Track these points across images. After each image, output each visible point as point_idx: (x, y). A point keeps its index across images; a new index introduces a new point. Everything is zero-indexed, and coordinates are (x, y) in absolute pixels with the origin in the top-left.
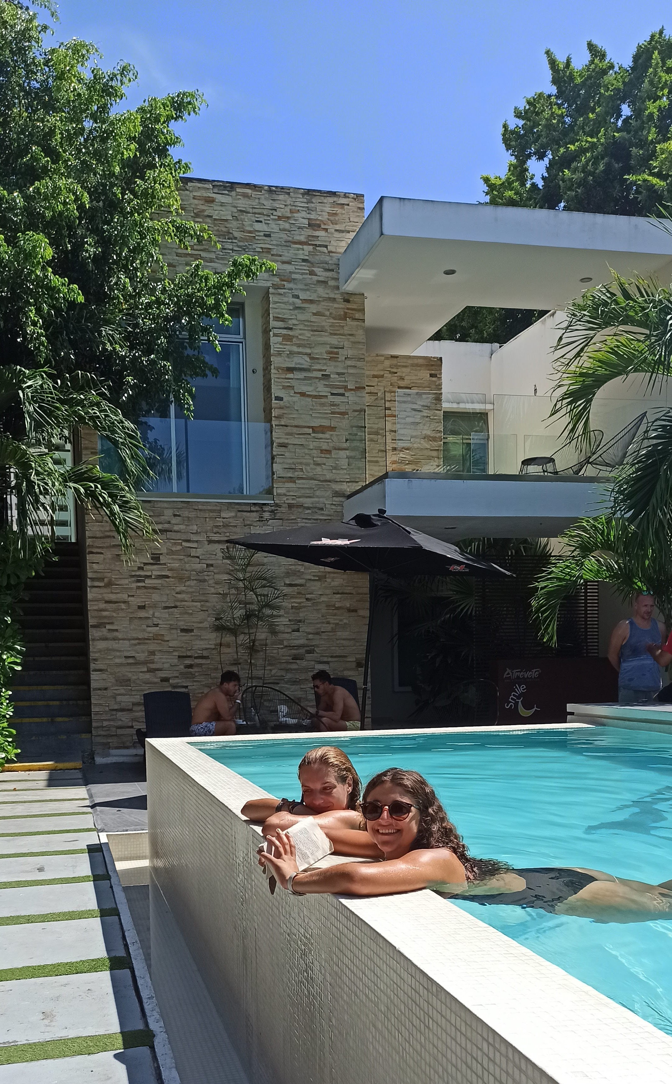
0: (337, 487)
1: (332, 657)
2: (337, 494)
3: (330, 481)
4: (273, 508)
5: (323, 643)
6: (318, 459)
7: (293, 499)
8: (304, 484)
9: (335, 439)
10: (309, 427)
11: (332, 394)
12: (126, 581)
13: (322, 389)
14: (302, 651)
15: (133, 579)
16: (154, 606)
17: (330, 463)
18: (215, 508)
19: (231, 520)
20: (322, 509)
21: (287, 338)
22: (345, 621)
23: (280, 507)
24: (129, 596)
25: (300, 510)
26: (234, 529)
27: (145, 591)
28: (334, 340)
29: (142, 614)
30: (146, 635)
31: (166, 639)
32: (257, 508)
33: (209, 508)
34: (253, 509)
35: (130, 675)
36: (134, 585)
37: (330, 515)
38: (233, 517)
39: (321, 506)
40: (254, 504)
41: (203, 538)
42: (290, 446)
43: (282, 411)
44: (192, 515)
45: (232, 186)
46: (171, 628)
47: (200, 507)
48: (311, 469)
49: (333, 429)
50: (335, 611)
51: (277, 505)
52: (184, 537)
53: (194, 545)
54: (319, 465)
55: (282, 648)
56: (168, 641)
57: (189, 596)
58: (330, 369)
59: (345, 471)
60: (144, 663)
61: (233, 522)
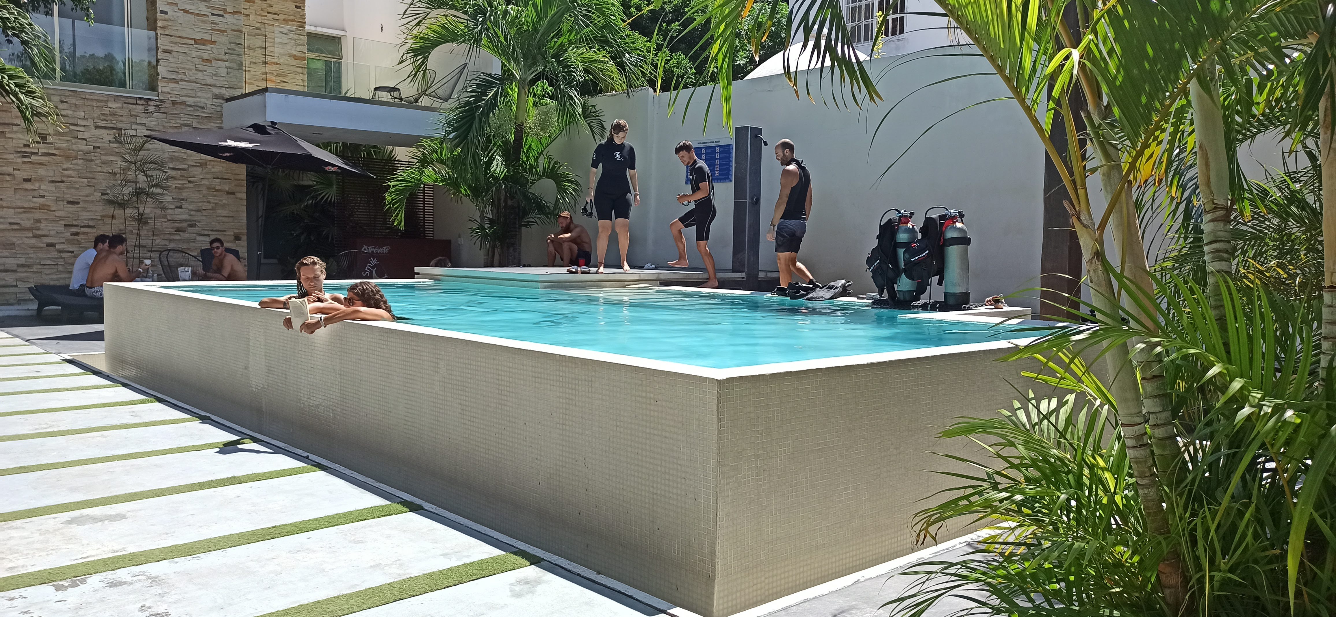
0: (217, 91)
2: (217, 96)
3: (210, 85)
4: (158, 103)
5: (204, 218)
6: (200, 66)
7: (176, 97)
8: (186, 85)
9: (215, 51)
10: (191, 39)
11: (213, 14)
12: (12, 156)
13: (203, 9)
14: (185, 225)
15: (19, 155)
16: (40, 180)
17: (210, 70)
18: (102, 98)
19: (117, 110)
20: (203, 108)
22: (224, 201)
23: (164, 102)
24: (14, 169)
25: (183, 107)
26: (121, 118)
27: (32, 165)
29: (28, 186)
30: (32, 205)
31: (52, 209)
32: (143, 102)
33: (96, 98)
34: (139, 102)
35: (14, 240)
36: (20, 160)
37: (210, 114)
38: (119, 108)
39: (202, 105)
40: (140, 98)
41: (90, 123)
42: (174, 53)
43: (166, 23)
44: (79, 102)
46: (58, 200)
47: (87, 97)
48: (193, 74)
49: (213, 43)
50: (215, 193)
51: (161, 101)
52: (71, 121)
53: (82, 129)
54: (200, 71)
55: (165, 222)
56: (54, 211)
57: (76, 173)
59: (224, 79)
60: (30, 229)
61: (119, 112)
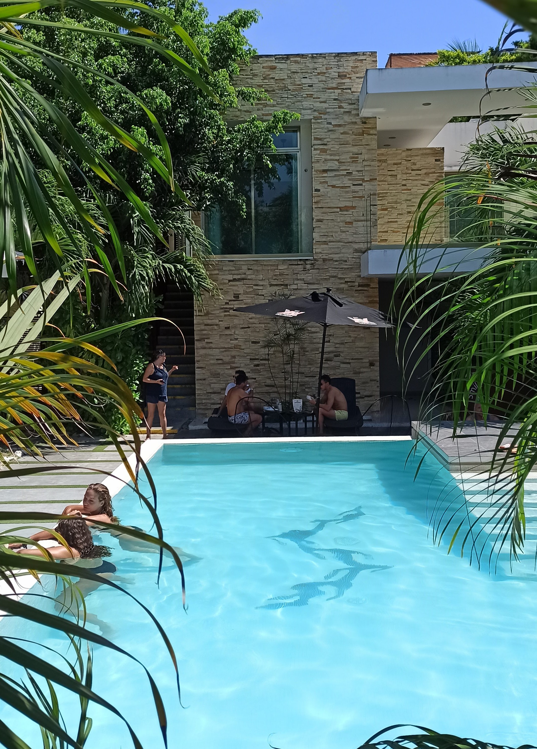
0: (356, 246)
1: (352, 359)
2: (356, 251)
3: (351, 242)
4: (312, 262)
5: (346, 350)
6: (343, 228)
7: (326, 255)
8: (333, 245)
9: (355, 214)
10: (337, 208)
11: (354, 185)
12: (218, 312)
13: (347, 182)
14: (332, 355)
15: (222, 310)
16: (235, 327)
17: (352, 230)
18: (274, 263)
19: (284, 271)
20: (346, 261)
21: (324, 151)
22: (361, 335)
23: (317, 261)
24: (219, 321)
25: (331, 262)
26: (287, 277)
27: (230, 317)
28: (355, 150)
29: (228, 332)
30: (230, 346)
31: (243, 348)
32: (302, 262)
33: (270, 263)
34: (299, 263)
35: (219, 371)
36: (223, 314)
37: (351, 265)
38: (286, 269)
39: (345, 259)
40: (300, 260)
41: (266, 283)
42: (325, 221)
43: (319, 199)
44: (260, 268)
45: (288, 57)
46: (246, 341)
47: (265, 263)
48: (339, 235)
49: (354, 208)
50: (354, 329)
51: (315, 260)
52: (254, 283)
53: (261, 288)
54: (344, 232)
55: (318, 354)
56: (244, 349)
57: (257, 320)
58: (352, 168)
59: (362, 235)
60: (228, 363)
61: (286, 272)
